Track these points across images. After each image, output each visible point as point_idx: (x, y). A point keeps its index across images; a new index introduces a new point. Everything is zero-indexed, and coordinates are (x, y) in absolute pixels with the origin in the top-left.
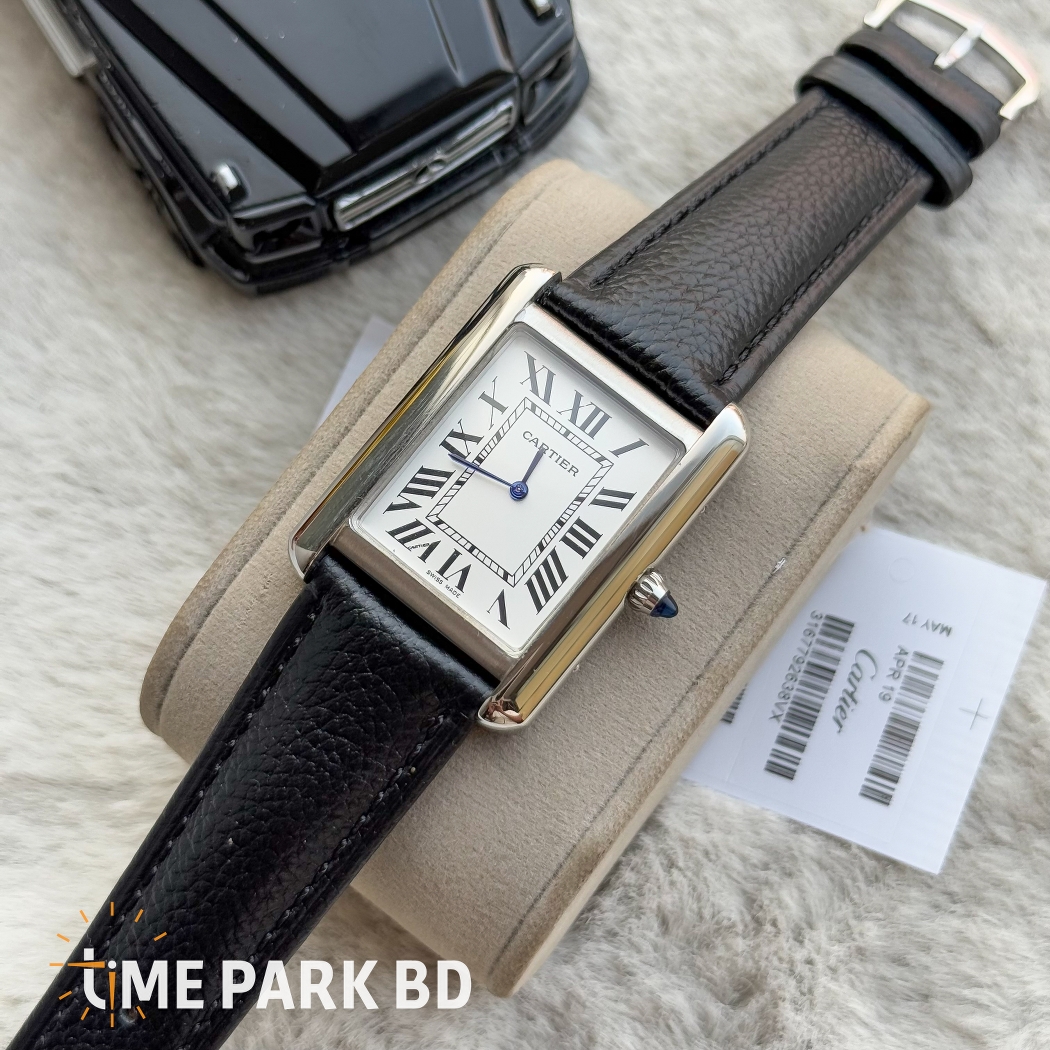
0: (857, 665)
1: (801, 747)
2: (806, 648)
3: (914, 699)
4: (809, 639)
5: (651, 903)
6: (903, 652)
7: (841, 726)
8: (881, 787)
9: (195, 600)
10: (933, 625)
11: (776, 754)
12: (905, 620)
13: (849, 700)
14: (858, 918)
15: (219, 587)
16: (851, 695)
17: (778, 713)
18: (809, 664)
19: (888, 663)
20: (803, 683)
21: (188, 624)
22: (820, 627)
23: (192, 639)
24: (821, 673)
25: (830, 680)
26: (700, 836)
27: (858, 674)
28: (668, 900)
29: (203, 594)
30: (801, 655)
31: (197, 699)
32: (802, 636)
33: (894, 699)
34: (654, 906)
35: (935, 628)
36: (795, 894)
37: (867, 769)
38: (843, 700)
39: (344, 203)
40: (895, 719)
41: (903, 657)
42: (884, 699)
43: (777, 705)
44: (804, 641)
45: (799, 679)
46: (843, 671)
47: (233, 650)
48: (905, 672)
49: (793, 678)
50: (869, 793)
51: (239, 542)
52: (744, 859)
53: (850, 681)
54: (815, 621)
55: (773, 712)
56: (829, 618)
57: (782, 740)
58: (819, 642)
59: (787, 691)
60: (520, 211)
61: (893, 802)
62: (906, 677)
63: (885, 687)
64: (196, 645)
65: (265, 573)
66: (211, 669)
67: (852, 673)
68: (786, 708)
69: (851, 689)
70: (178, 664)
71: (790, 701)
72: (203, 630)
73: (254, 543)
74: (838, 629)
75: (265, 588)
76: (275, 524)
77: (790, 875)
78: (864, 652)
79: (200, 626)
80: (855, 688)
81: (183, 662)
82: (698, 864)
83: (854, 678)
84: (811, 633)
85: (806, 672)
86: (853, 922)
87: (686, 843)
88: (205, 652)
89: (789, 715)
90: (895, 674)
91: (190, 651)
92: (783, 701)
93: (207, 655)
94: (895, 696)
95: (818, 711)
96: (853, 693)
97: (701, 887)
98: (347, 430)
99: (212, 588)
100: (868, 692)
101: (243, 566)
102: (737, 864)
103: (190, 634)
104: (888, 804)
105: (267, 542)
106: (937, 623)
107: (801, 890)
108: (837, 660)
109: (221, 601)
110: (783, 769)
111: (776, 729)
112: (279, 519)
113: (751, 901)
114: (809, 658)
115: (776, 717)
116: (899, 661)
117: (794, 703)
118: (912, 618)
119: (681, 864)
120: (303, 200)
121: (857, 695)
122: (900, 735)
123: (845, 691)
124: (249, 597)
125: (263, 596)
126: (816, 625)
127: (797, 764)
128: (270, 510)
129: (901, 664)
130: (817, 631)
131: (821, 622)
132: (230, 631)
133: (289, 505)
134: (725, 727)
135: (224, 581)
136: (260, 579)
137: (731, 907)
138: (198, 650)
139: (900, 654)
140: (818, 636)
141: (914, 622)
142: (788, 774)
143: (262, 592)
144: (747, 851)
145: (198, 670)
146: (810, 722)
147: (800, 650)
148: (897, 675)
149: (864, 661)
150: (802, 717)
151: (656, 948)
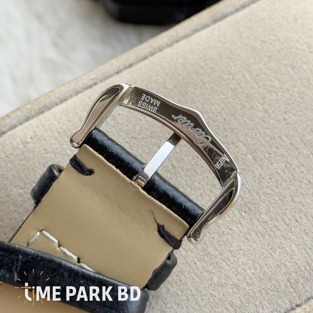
51: (29, 107)
65: (36, 130)
73: (38, 111)
75: (32, 138)
76: (57, 104)
98: (131, 66)
101: (24, 122)
105: (47, 114)
112: (61, 103)
124: (19, 141)
125: (27, 143)
128: (58, 95)
133: (71, 96)
136: (31, 132)
143: (29, 140)
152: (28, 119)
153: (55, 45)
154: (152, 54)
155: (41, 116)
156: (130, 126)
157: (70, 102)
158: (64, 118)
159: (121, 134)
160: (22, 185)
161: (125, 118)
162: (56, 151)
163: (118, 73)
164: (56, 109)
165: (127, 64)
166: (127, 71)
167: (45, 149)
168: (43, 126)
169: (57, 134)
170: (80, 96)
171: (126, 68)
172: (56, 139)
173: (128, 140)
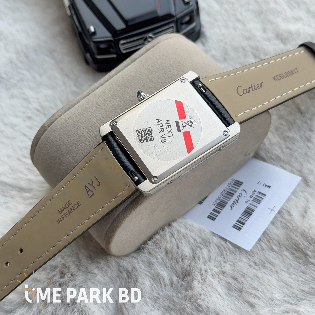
0: (241, 193)
1: (219, 213)
2: (228, 187)
3: (255, 204)
4: (229, 186)
5: (163, 245)
6: (255, 191)
7: (232, 208)
8: (239, 225)
9: (49, 120)
10: (266, 185)
11: (211, 213)
12: (258, 183)
13: (236, 202)
14: (224, 262)
15: (57, 117)
16: (237, 201)
17: (215, 203)
18: (228, 192)
19: (250, 193)
20: (224, 196)
21: (46, 126)
22: (233, 182)
23: (46, 130)
24: (230, 194)
25: (232, 196)
26: (183, 230)
27: (241, 195)
28: (169, 246)
29: (52, 118)
30: (226, 189)
31: (43, 147)
32: (228, 184)
33: (249, 203)
34: (164, 247)
35: (266, 186)
36: (208, 252)
37: (236, 220)
38: (235, 202)
39: (122, 42)
40: (248, 208)
41: (255, 192)
42: (246, 203)
43: (215, 201)
44: (227, 186)
45: (224, 195)
46: (236, 195)
47: (55, 134)
48: (254, 196)
49: (222, 195)
50: (235, 227)
51: (65, 107)
52: (195, 240)
53: (238, 197)
54: (232, 181)
55: (214, 203)
56: (237, 181)
57: (214, 210)
58: (232, 186)
59: (219, 198)
60: (164, 40)
61: (241, 230)
62: (254, 198)
63: (247, 200)
64: (47, 132)
65: (69, 115)
66: (48, 139)
67: (239, 195)
68: (218, 202)
69: (237, 199)
70: (41, 137)
71: (219, 200)
72: (49, 128)
73: (69, 108)
74: (238, 184)
75: (68, 118)
76: (76, 104)
77: (207, 246)
78: (244, 190)
79: (49, 127)
80: (239, 199)
81: (42, 137)
82: (181, 239)
83: (239, 196)
84: (230, 184)
85: (226, 194)
86: (222, 263)
87: (178, 231)
88: (48, 134)
89: (218, 204)
90: (251, 197)
91: (45, 134)
92: (217, 200)
93: (48, 135)
94: (249, 202)
95: (226, 204)
96: (238, 200)
97: (180, 244)
98: (102, 85)
99: (55, 117)
100: (242, 200)
102: (192, 241)
103: (46, 129)
104: (240, 230)
105: (72, 109)
106: (267, 185)
107: (209, 251)
108: (236, 191)
109: (56, 121)
110: (212, 217)
111: (213, 207)
112: (77, 103)
113: (193, 251)
114: (228, 190)
115: (214, 204)
116: (253, 193)
117: (220, 201)
118: (260, 183)
119: (175, 237)
120: (111, 39)
121: (238, 201)
122: (248, 212)
123: (236, 199)
124: (63, 120)
125: (67, 120)
126: (232, 182)
127: (217, 217)
128: (76, 101)
129: (253, 194)
130: (232, 184)
131: (234, 182)
132: (56, 129)
133: (81, 100)
134: (199, 205)
135: (58, 116)
136: (67, 116)
137: (187, 251)
138: (47, 133)
139: (254, 191)
140: (232, 185)
141: (260, 184)
142: (213, 219)
144: (197, 238)
145: (45, 139)
146: (223, 206)
147: (226, 188)
148: (252, 197)
149: (243, 193)
150: (222, 205)
151: (162, 259)
152: (65, 112)
153: (75, 85)
154: (110, 79)
155: (71, 110)
156: (105, 107)
157: (81, 102)
158: (79, 108)
159: (102, 110)
160: (67, 136)
161: (103, 104)
162: (78, 121)
163: (98, 88)
164: (76, 106)
165: (101, 84)
166: (101, 87)
167: (74, 121)
168: (72, 113)
169: (77, 115)
170: (84, 99)
171: (100, 86)
172: (77, 117)
173: (105, 112)
